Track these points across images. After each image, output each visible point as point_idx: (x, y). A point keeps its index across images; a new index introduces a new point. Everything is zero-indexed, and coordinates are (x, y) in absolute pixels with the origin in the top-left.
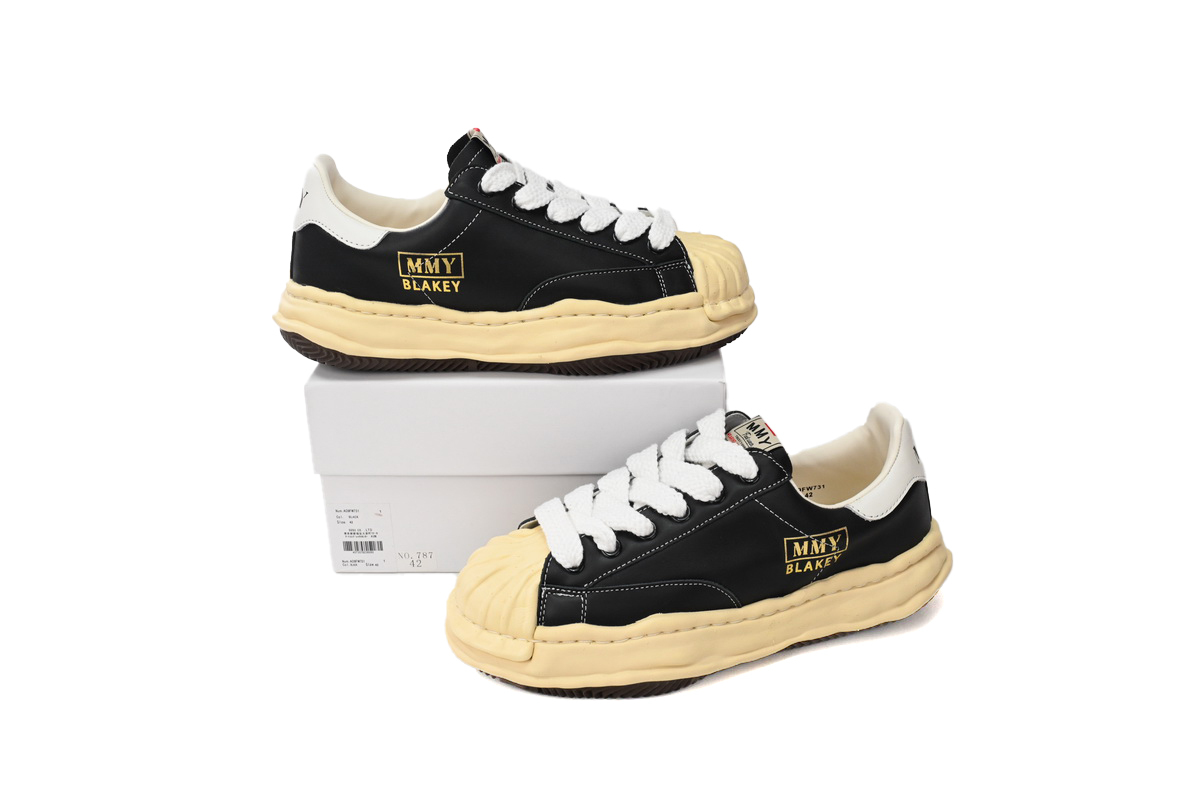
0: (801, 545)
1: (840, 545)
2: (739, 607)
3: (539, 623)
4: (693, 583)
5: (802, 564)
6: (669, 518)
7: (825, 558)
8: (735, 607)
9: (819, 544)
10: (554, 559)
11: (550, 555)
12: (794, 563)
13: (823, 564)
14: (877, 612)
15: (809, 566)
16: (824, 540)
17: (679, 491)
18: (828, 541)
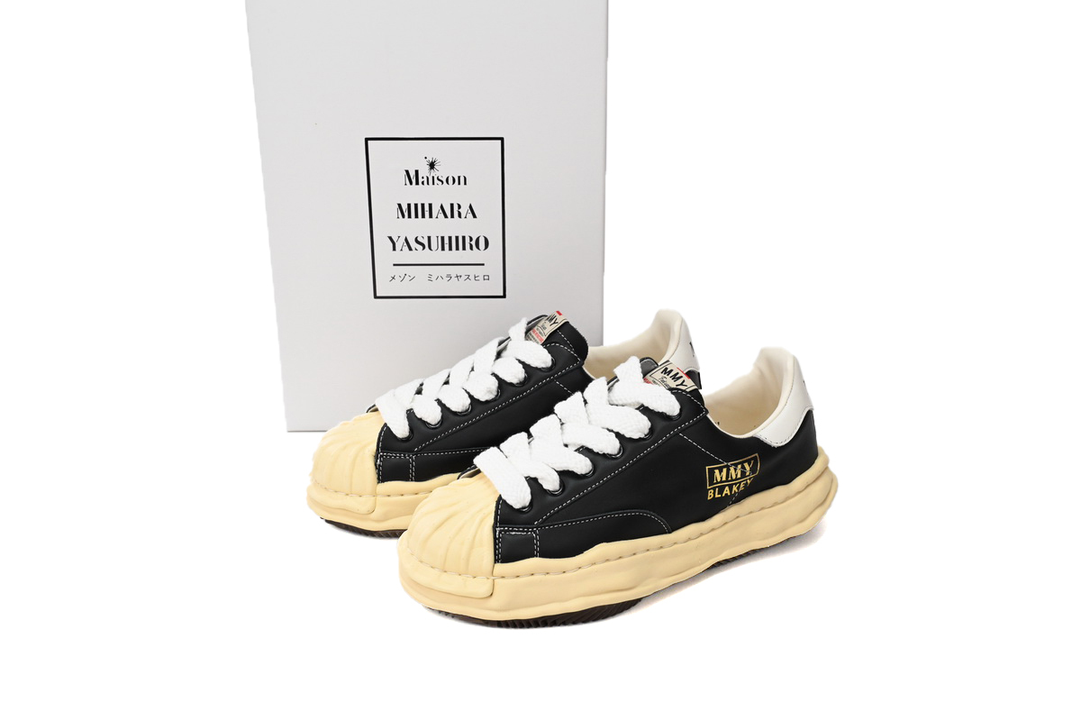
0: (721, 472)
1: (753, 470)
2: (670, 533)
3: (496, 561)
4: (631, 513)
5: (721, 489)
6: (604, 455)
7: (740, 483)
8: (666, 533)
9: (735, 470)
10: (504, 501)
11: (500, 498)
12: (714, 489)
13: (738, 488)
14: (783, 530)
15: (727, 491)
16: (739, 466)
17: (612, 431)
18: (743, 467)
